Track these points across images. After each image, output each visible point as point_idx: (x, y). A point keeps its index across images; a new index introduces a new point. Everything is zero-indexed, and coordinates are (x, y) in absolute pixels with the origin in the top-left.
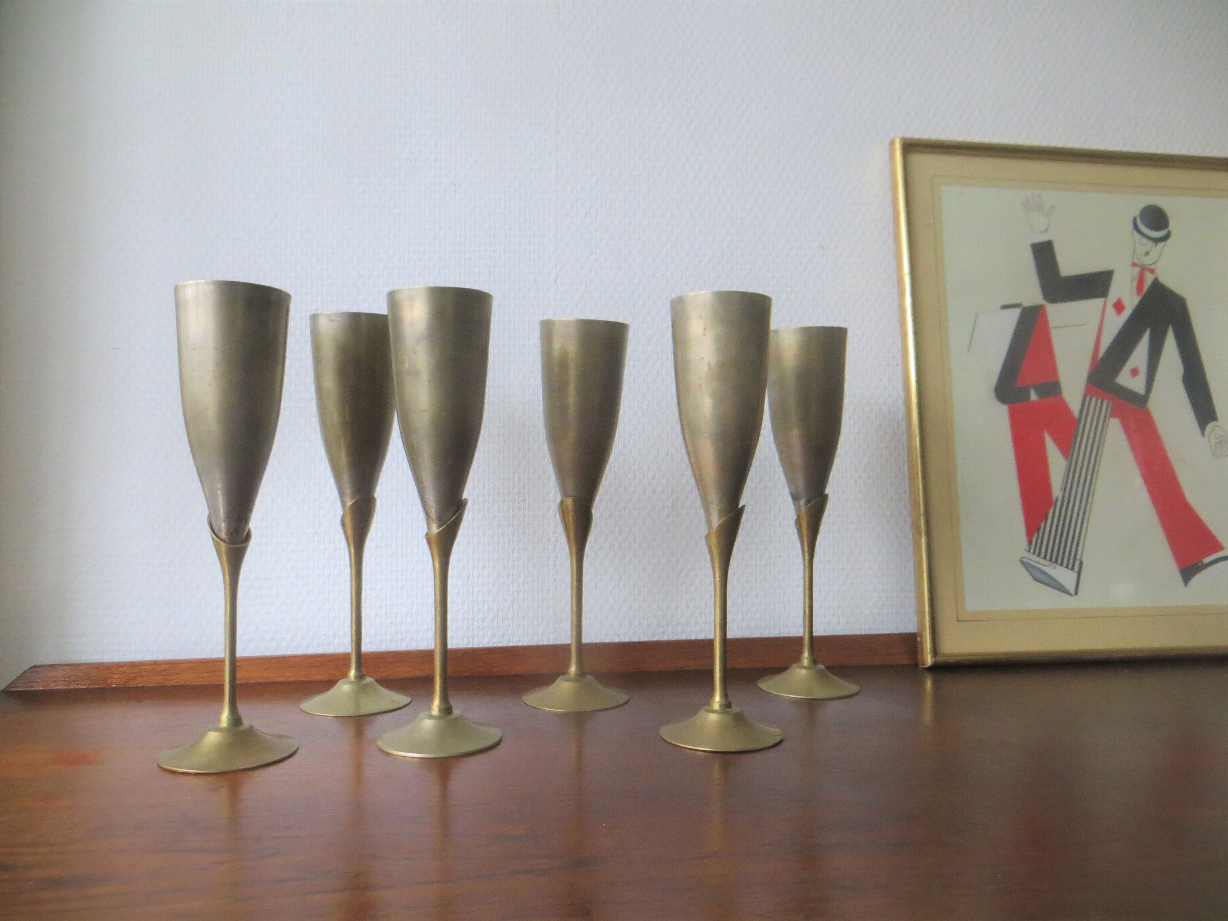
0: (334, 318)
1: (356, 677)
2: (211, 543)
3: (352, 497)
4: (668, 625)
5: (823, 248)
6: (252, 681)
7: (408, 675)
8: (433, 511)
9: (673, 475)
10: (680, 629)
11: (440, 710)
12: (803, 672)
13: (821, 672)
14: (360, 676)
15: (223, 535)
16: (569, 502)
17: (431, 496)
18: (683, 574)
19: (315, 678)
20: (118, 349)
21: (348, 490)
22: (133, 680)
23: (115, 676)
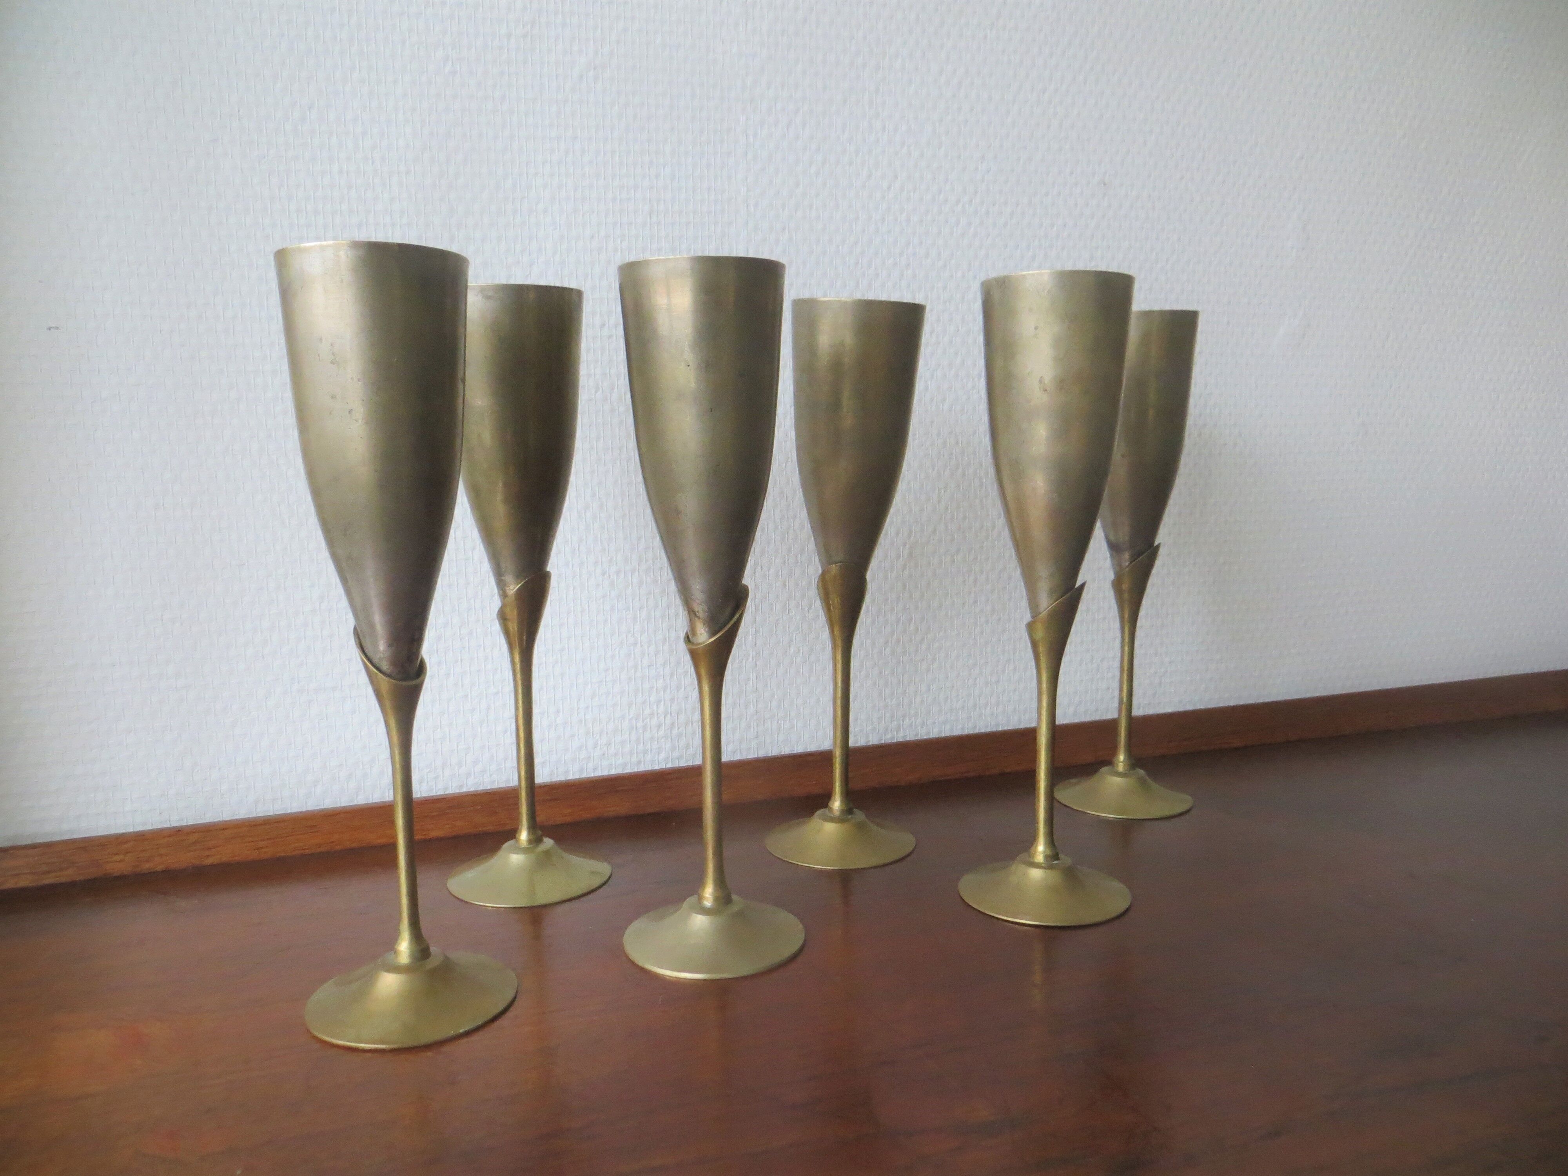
0: (490, 294)
1: (530, 841)
2: (364, 678)
3: (518, 576)
4: (904, 717)
5: (1105, 184)
6: (338, 848)
7: (569, 819)
8: (701, 608)
9: (910, 511)
10: (919, 721)
11: (716, 899)
12: (1118, 780)
13: (1142, 782)
14: (536, 840)
15: (385, 666)
16: (834, 569)
17: (698, 588)
18: (924, 647)
19: (435, 834)
20: (57, 328)
21: (509, 565)
22: (147, 861)
23: (118, 858)
